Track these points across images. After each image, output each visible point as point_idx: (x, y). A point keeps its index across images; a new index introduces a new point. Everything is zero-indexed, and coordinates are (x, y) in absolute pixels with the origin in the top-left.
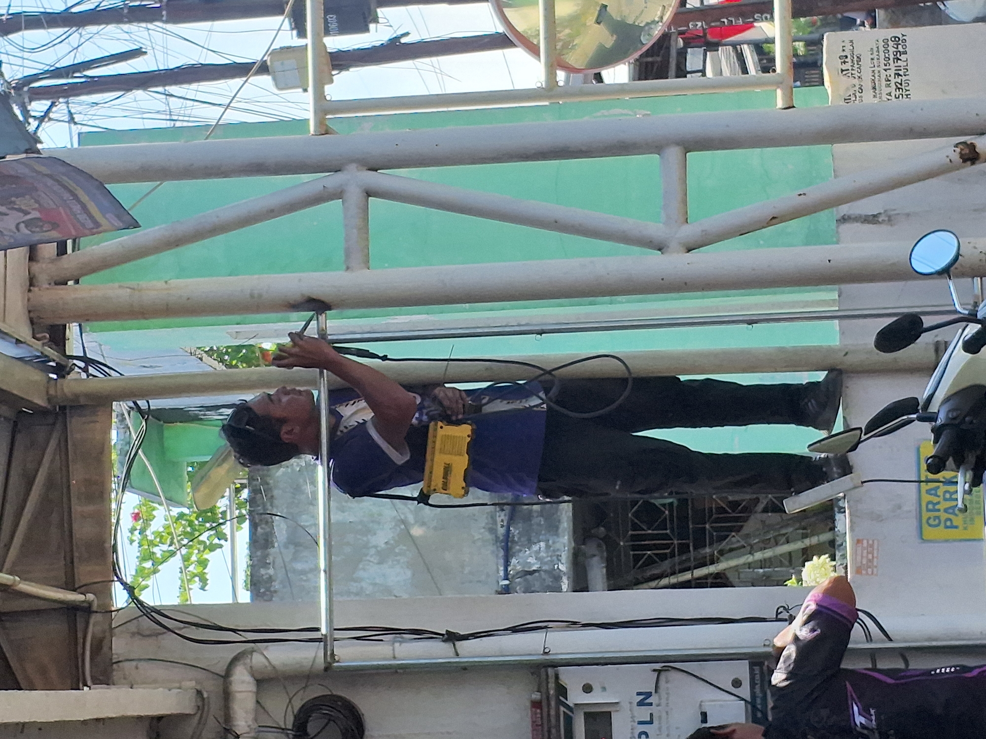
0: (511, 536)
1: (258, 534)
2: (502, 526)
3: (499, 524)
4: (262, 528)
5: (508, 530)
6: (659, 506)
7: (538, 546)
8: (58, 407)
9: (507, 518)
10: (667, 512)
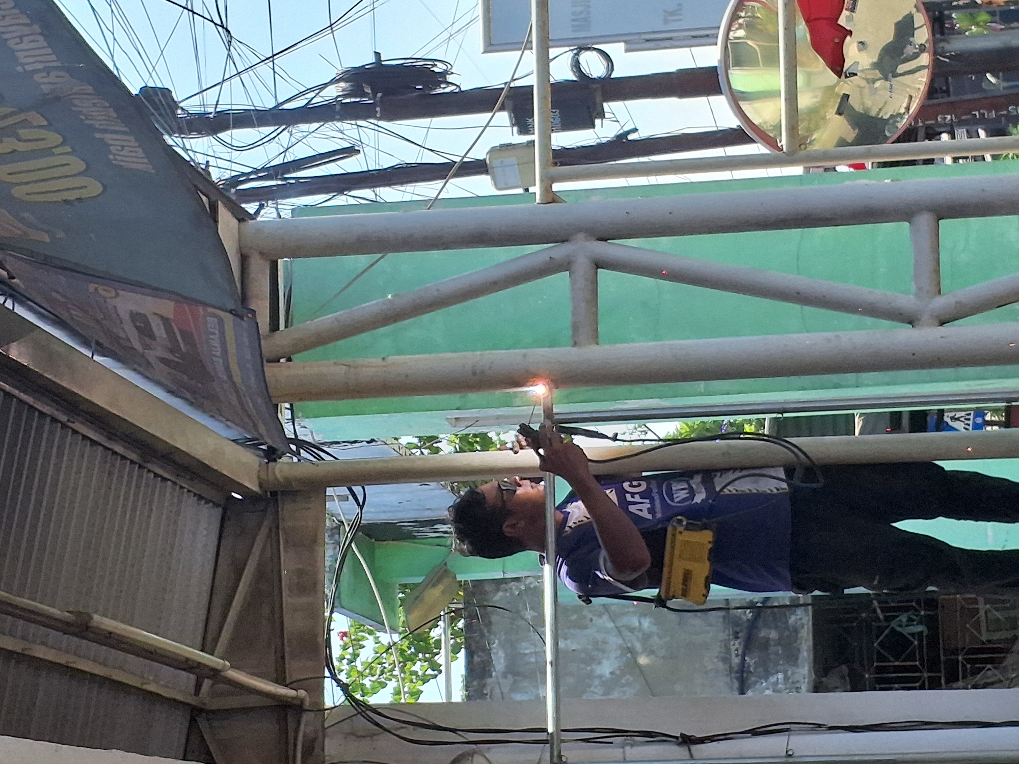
0: (746, 666)
1: (475, 663)
2: (737, 655)
3: (733, 653)
4: (479, 656)
5: (743, 660)
6: (908, 636)
7: (776, 677)
8: (269, 493)
9: (741, 647)
10: (916, 643)
